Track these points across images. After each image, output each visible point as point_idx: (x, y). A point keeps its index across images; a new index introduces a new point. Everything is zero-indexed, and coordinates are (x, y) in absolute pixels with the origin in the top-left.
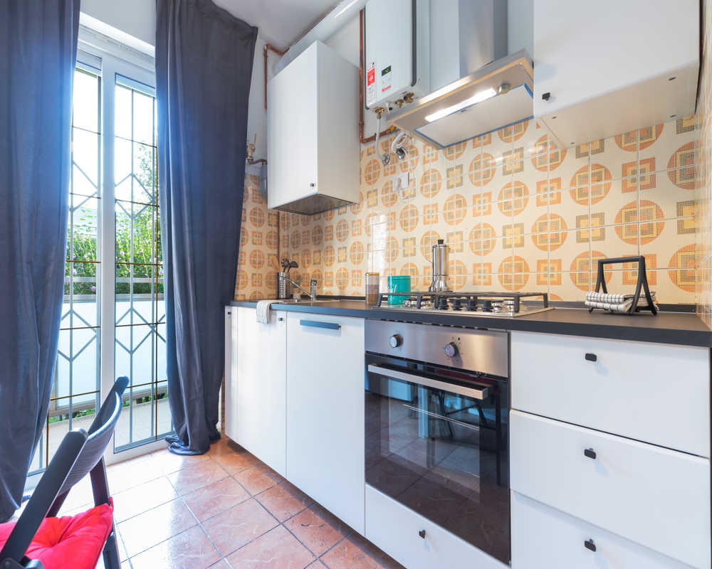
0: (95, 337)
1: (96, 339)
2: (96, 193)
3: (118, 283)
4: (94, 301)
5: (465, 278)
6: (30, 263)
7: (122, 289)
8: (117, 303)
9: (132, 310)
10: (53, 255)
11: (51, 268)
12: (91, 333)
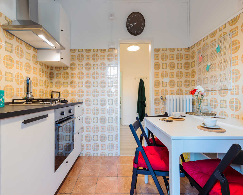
5: (13, 93)
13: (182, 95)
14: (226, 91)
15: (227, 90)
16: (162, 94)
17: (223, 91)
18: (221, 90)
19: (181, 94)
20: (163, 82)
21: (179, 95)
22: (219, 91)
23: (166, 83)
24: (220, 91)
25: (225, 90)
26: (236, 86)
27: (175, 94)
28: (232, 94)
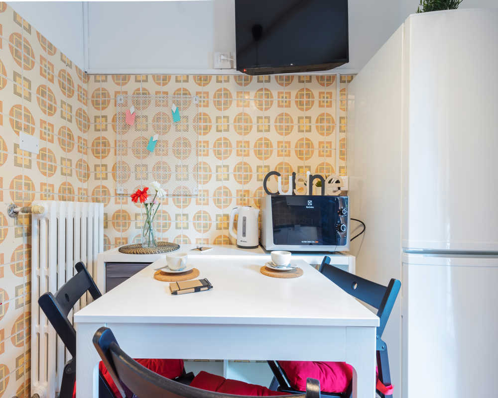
13: (71, 202)
14: (188, 197)
15: (190, 195)
16: (12, 194)
17: (182, 198)
18: (178, 195)
19: (69, 200)
20: (16, 146)
21: (65, 200)
22: (174, 197)
23: (30, 154)
24: (176, 197)
25: (187, 195)
26: (204, 191)
27: (56, 196)
28: (197, 203)
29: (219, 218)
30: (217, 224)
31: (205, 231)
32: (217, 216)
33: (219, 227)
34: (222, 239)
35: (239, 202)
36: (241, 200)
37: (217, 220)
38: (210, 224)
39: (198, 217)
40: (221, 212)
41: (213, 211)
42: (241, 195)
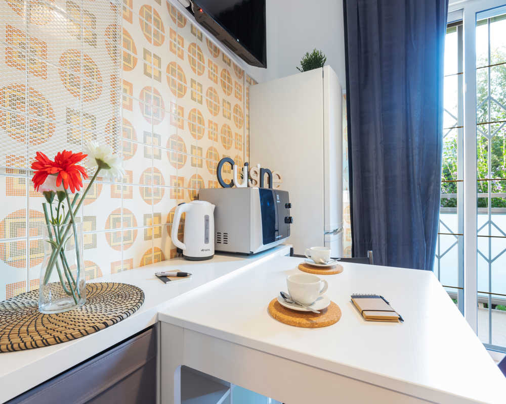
0: (457, 242)
1: (457, 245)
2: (457, 124)
3: (479, 198)
4: (455, 212)
6: (419, 184)
7: (481, 203)
8: (478, 215)
9: (490, 222)
10: (433, 177)
11: (432, 187)
12: (454, 239)
28: (114, 195)
29: (148, 220)
30: (146, 230)
31: (126, 247)
32: (146, 216)
33: (148, 235)
34: (153, 254)
35: (173, 194)
36: (175, 191)
37: (145, 224)
38: (136, 232)
39: (114, 220)
40: (150, 209)
41: (139, 208)
42: (175, 185)
